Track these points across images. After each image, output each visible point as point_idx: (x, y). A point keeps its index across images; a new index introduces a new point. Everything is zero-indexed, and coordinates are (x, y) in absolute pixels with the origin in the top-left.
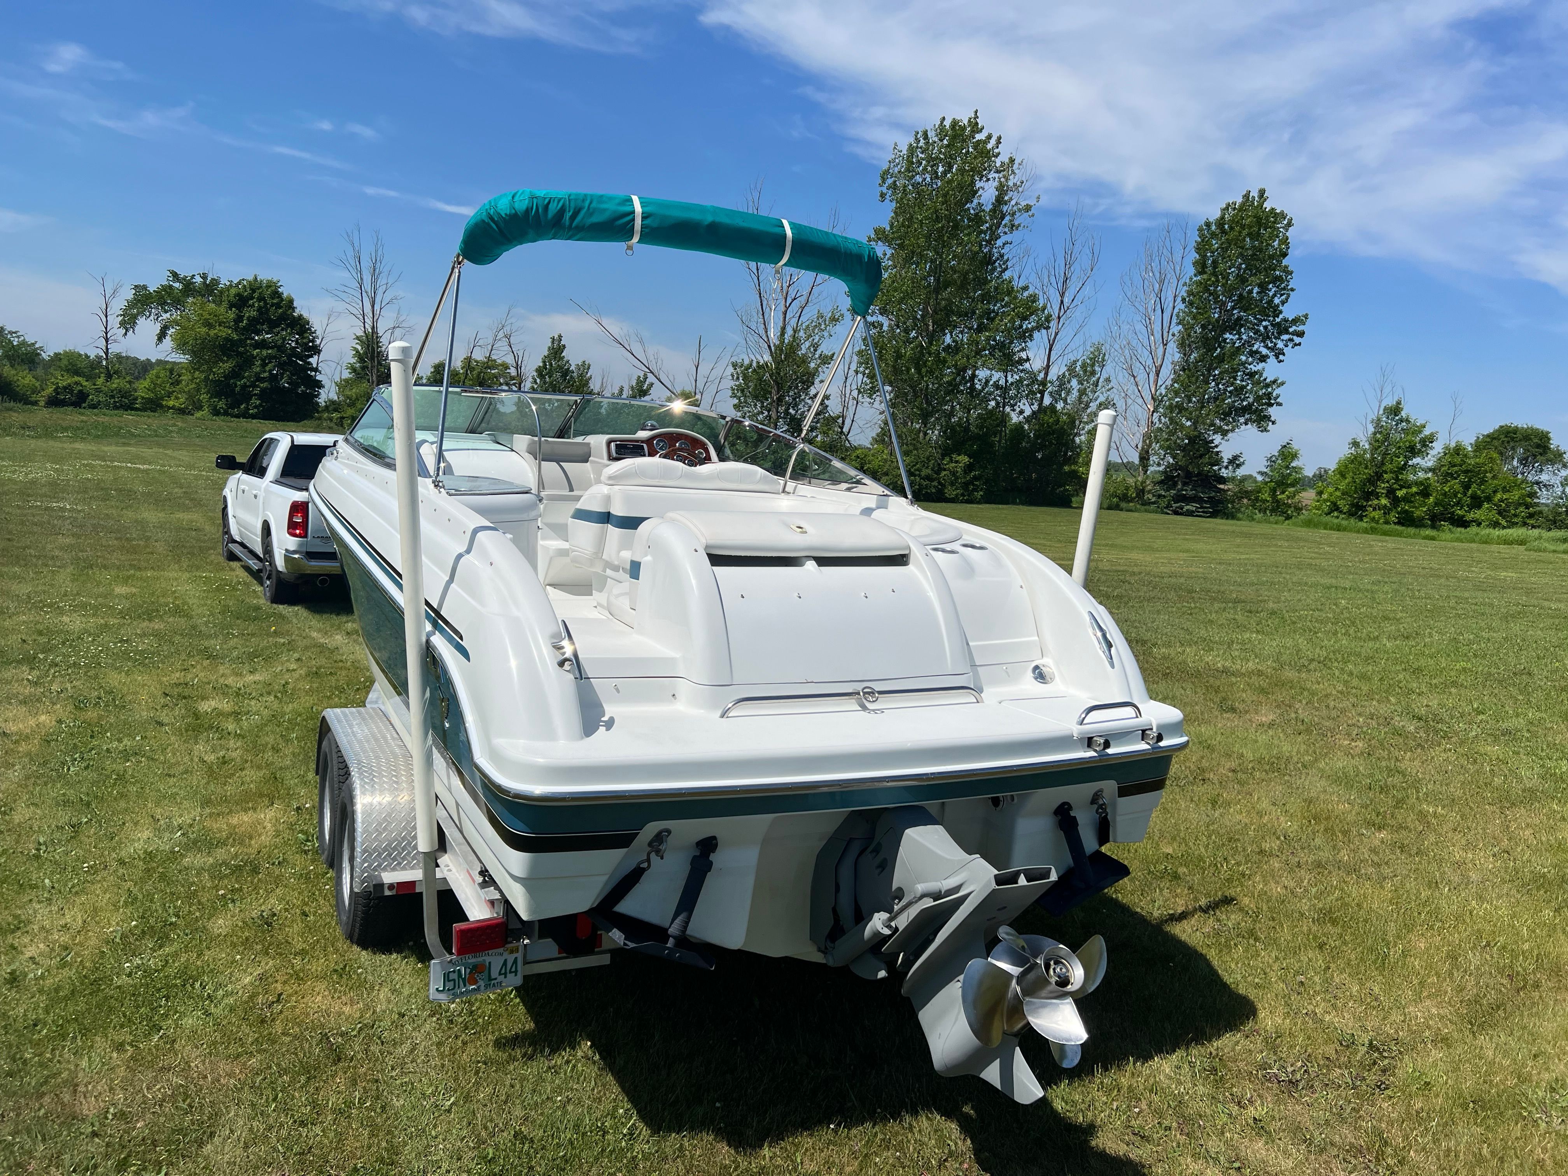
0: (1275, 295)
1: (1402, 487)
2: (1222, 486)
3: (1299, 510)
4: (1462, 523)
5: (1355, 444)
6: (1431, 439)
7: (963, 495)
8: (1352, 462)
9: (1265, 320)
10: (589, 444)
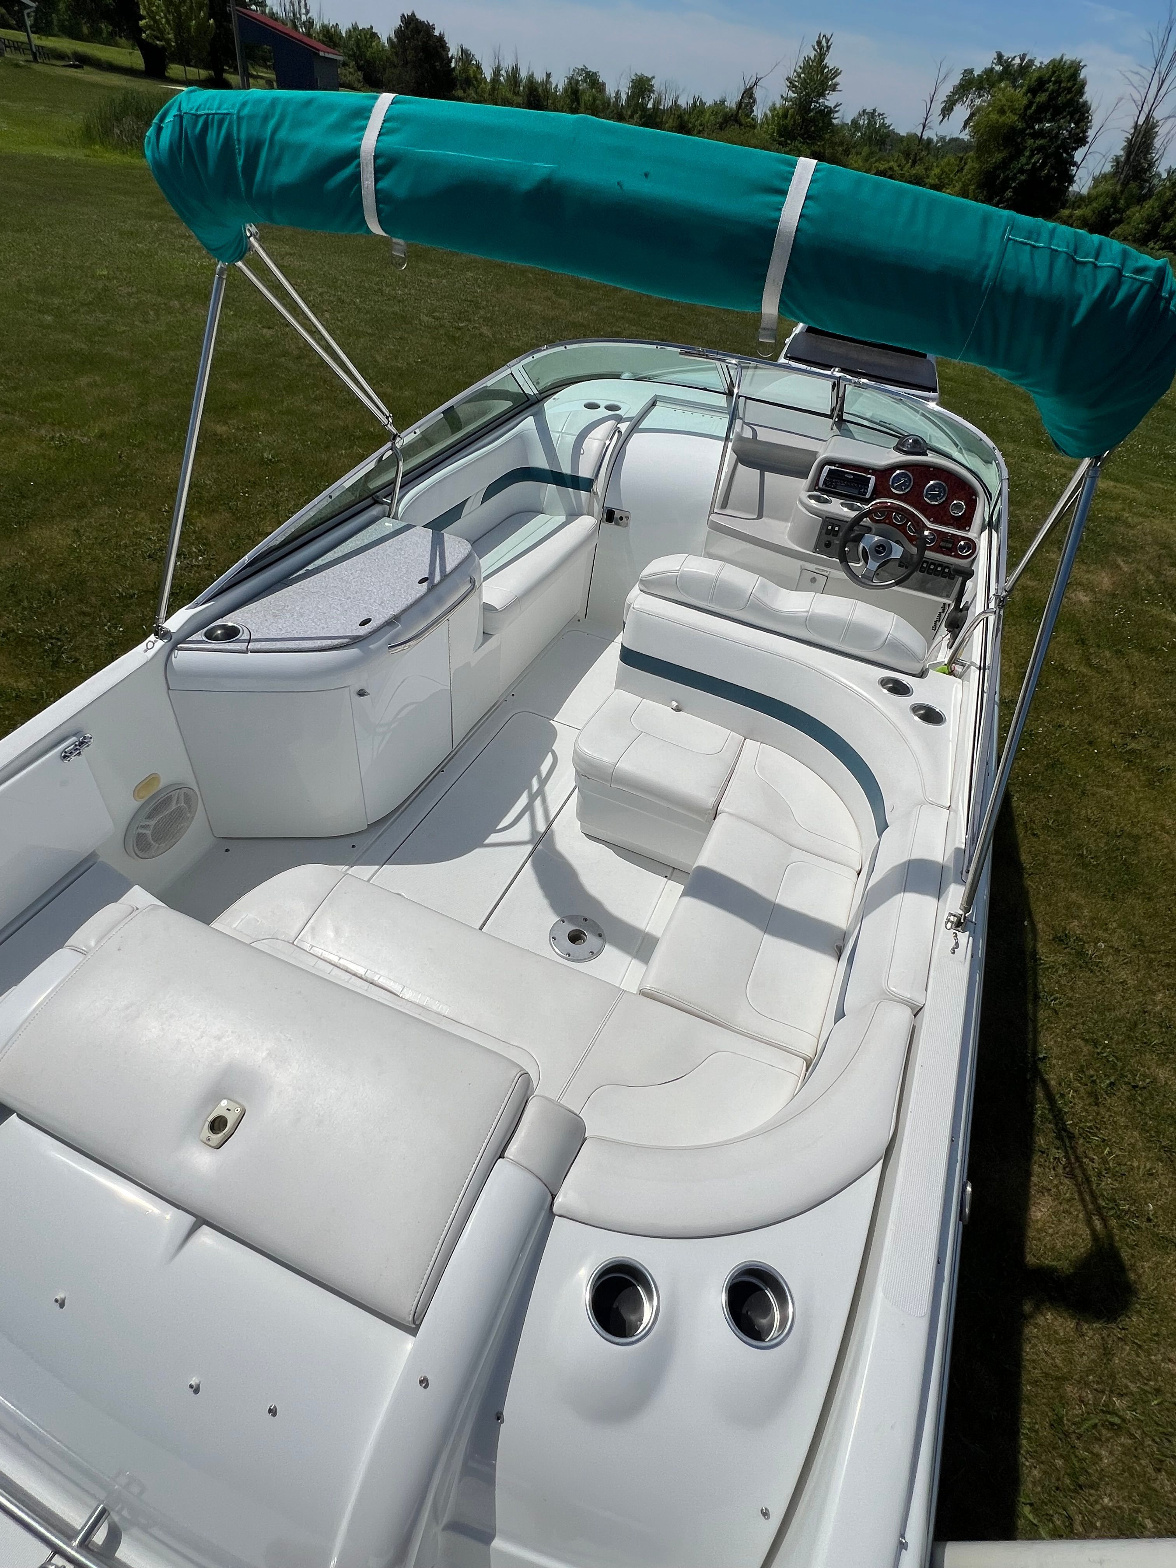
10: (814, 454)
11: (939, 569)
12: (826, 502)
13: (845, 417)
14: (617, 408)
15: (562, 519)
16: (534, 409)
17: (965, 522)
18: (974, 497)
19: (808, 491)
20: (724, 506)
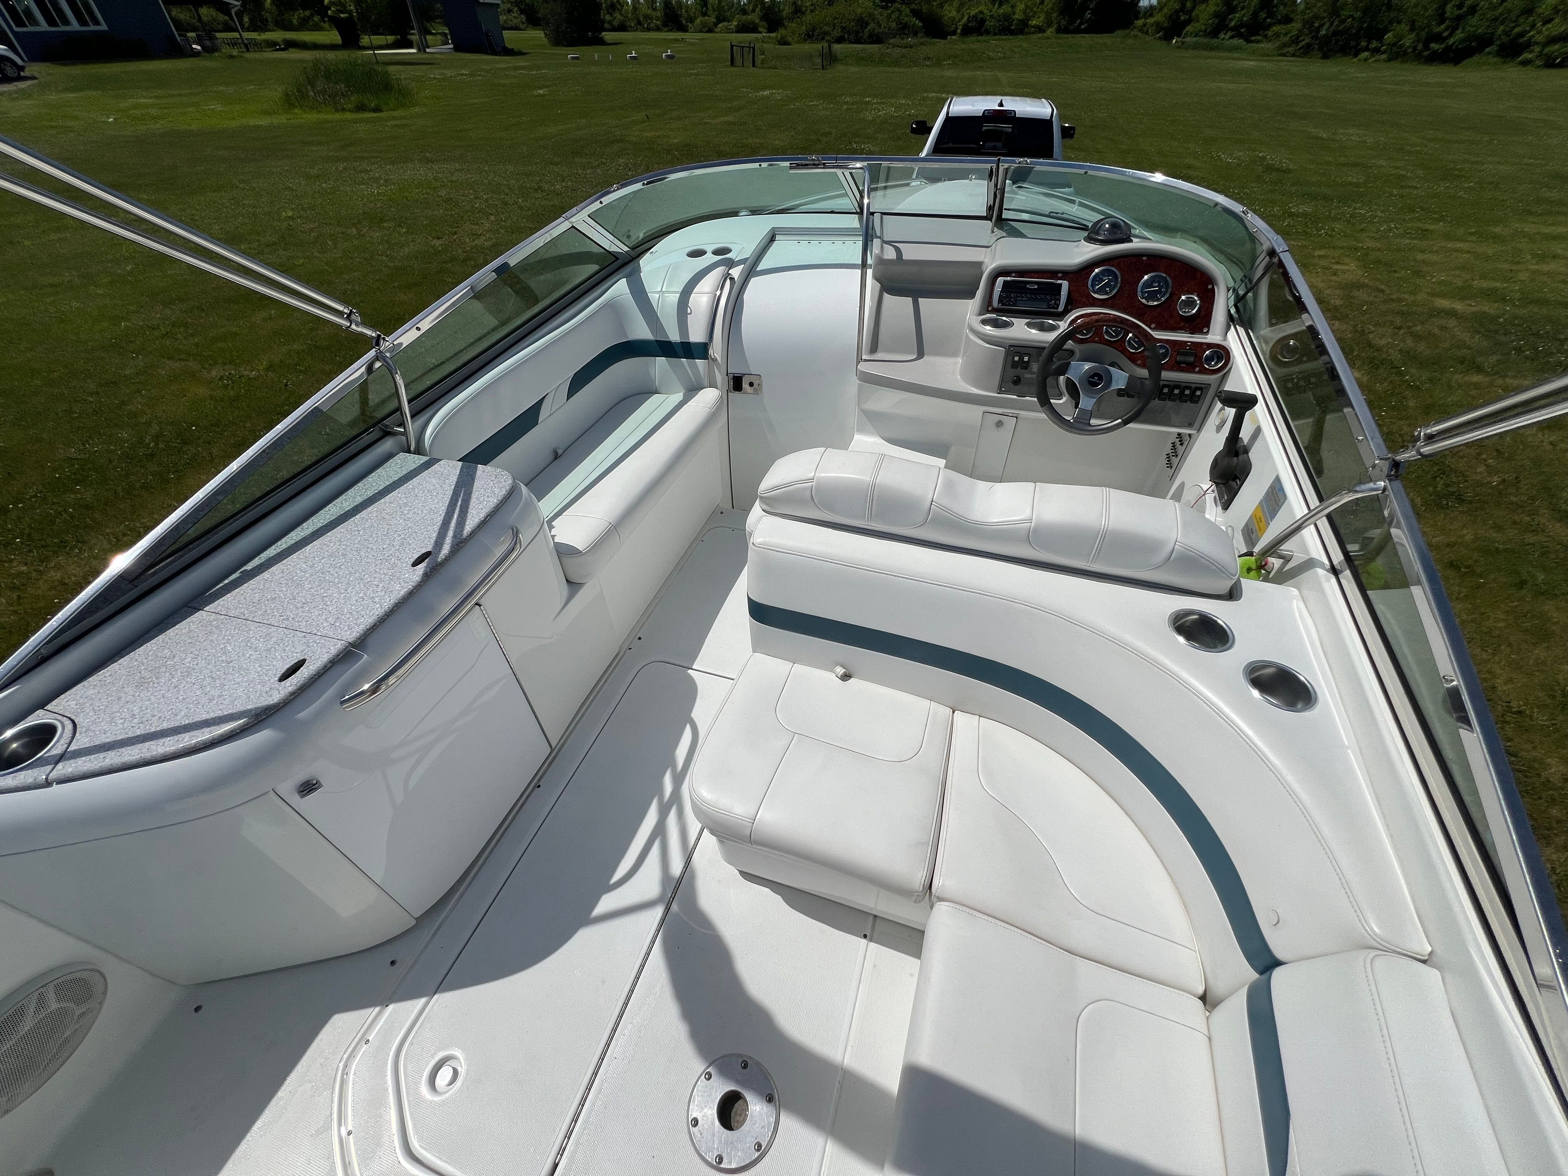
10: (979, 265)
11: (1176, 391)
12: (1006, 325)
13: (1006, 215)
14: (727, 251)
15: (678, 397)
16: (627, 269)
17: (1201, 322)
18: (1210, 287)
19: (980, 314)
20: (874, 349)
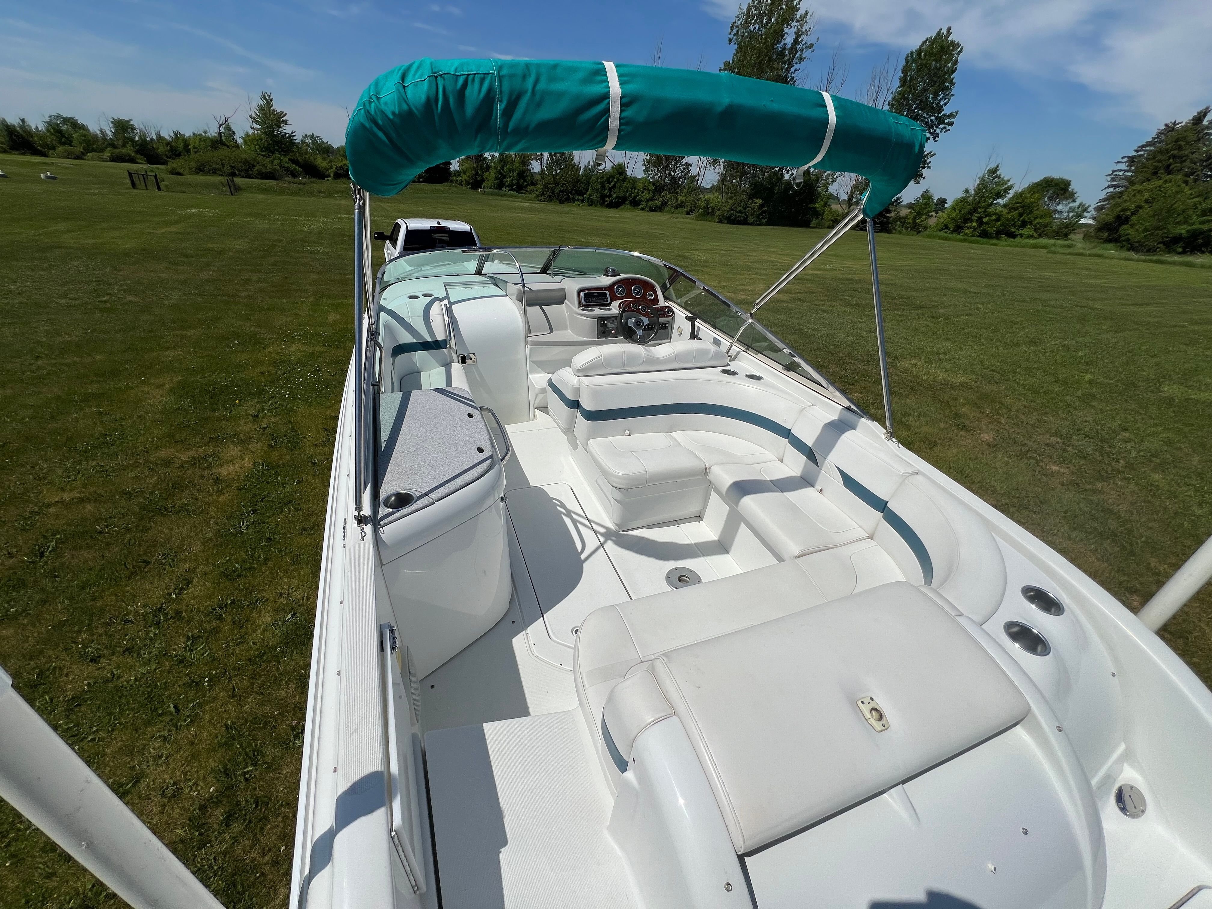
0: (941, 99)
1: (986, 216)
2: (888, 215)
3: (926, 228)
4: (1013, 236)
5: (967, 191)
6: (1010, 188)
7: (757, 221)
8: (961, 201)
9: (933, 116)
10: (569, 289)
12: (592, 310)
14: (430, 294)
15: (442, 369)
17: (657, 300)
18: (652, 288)
19: (578, 308)
